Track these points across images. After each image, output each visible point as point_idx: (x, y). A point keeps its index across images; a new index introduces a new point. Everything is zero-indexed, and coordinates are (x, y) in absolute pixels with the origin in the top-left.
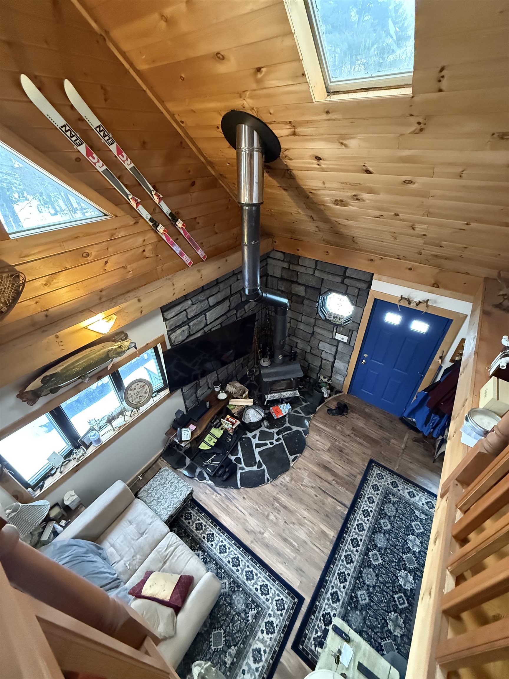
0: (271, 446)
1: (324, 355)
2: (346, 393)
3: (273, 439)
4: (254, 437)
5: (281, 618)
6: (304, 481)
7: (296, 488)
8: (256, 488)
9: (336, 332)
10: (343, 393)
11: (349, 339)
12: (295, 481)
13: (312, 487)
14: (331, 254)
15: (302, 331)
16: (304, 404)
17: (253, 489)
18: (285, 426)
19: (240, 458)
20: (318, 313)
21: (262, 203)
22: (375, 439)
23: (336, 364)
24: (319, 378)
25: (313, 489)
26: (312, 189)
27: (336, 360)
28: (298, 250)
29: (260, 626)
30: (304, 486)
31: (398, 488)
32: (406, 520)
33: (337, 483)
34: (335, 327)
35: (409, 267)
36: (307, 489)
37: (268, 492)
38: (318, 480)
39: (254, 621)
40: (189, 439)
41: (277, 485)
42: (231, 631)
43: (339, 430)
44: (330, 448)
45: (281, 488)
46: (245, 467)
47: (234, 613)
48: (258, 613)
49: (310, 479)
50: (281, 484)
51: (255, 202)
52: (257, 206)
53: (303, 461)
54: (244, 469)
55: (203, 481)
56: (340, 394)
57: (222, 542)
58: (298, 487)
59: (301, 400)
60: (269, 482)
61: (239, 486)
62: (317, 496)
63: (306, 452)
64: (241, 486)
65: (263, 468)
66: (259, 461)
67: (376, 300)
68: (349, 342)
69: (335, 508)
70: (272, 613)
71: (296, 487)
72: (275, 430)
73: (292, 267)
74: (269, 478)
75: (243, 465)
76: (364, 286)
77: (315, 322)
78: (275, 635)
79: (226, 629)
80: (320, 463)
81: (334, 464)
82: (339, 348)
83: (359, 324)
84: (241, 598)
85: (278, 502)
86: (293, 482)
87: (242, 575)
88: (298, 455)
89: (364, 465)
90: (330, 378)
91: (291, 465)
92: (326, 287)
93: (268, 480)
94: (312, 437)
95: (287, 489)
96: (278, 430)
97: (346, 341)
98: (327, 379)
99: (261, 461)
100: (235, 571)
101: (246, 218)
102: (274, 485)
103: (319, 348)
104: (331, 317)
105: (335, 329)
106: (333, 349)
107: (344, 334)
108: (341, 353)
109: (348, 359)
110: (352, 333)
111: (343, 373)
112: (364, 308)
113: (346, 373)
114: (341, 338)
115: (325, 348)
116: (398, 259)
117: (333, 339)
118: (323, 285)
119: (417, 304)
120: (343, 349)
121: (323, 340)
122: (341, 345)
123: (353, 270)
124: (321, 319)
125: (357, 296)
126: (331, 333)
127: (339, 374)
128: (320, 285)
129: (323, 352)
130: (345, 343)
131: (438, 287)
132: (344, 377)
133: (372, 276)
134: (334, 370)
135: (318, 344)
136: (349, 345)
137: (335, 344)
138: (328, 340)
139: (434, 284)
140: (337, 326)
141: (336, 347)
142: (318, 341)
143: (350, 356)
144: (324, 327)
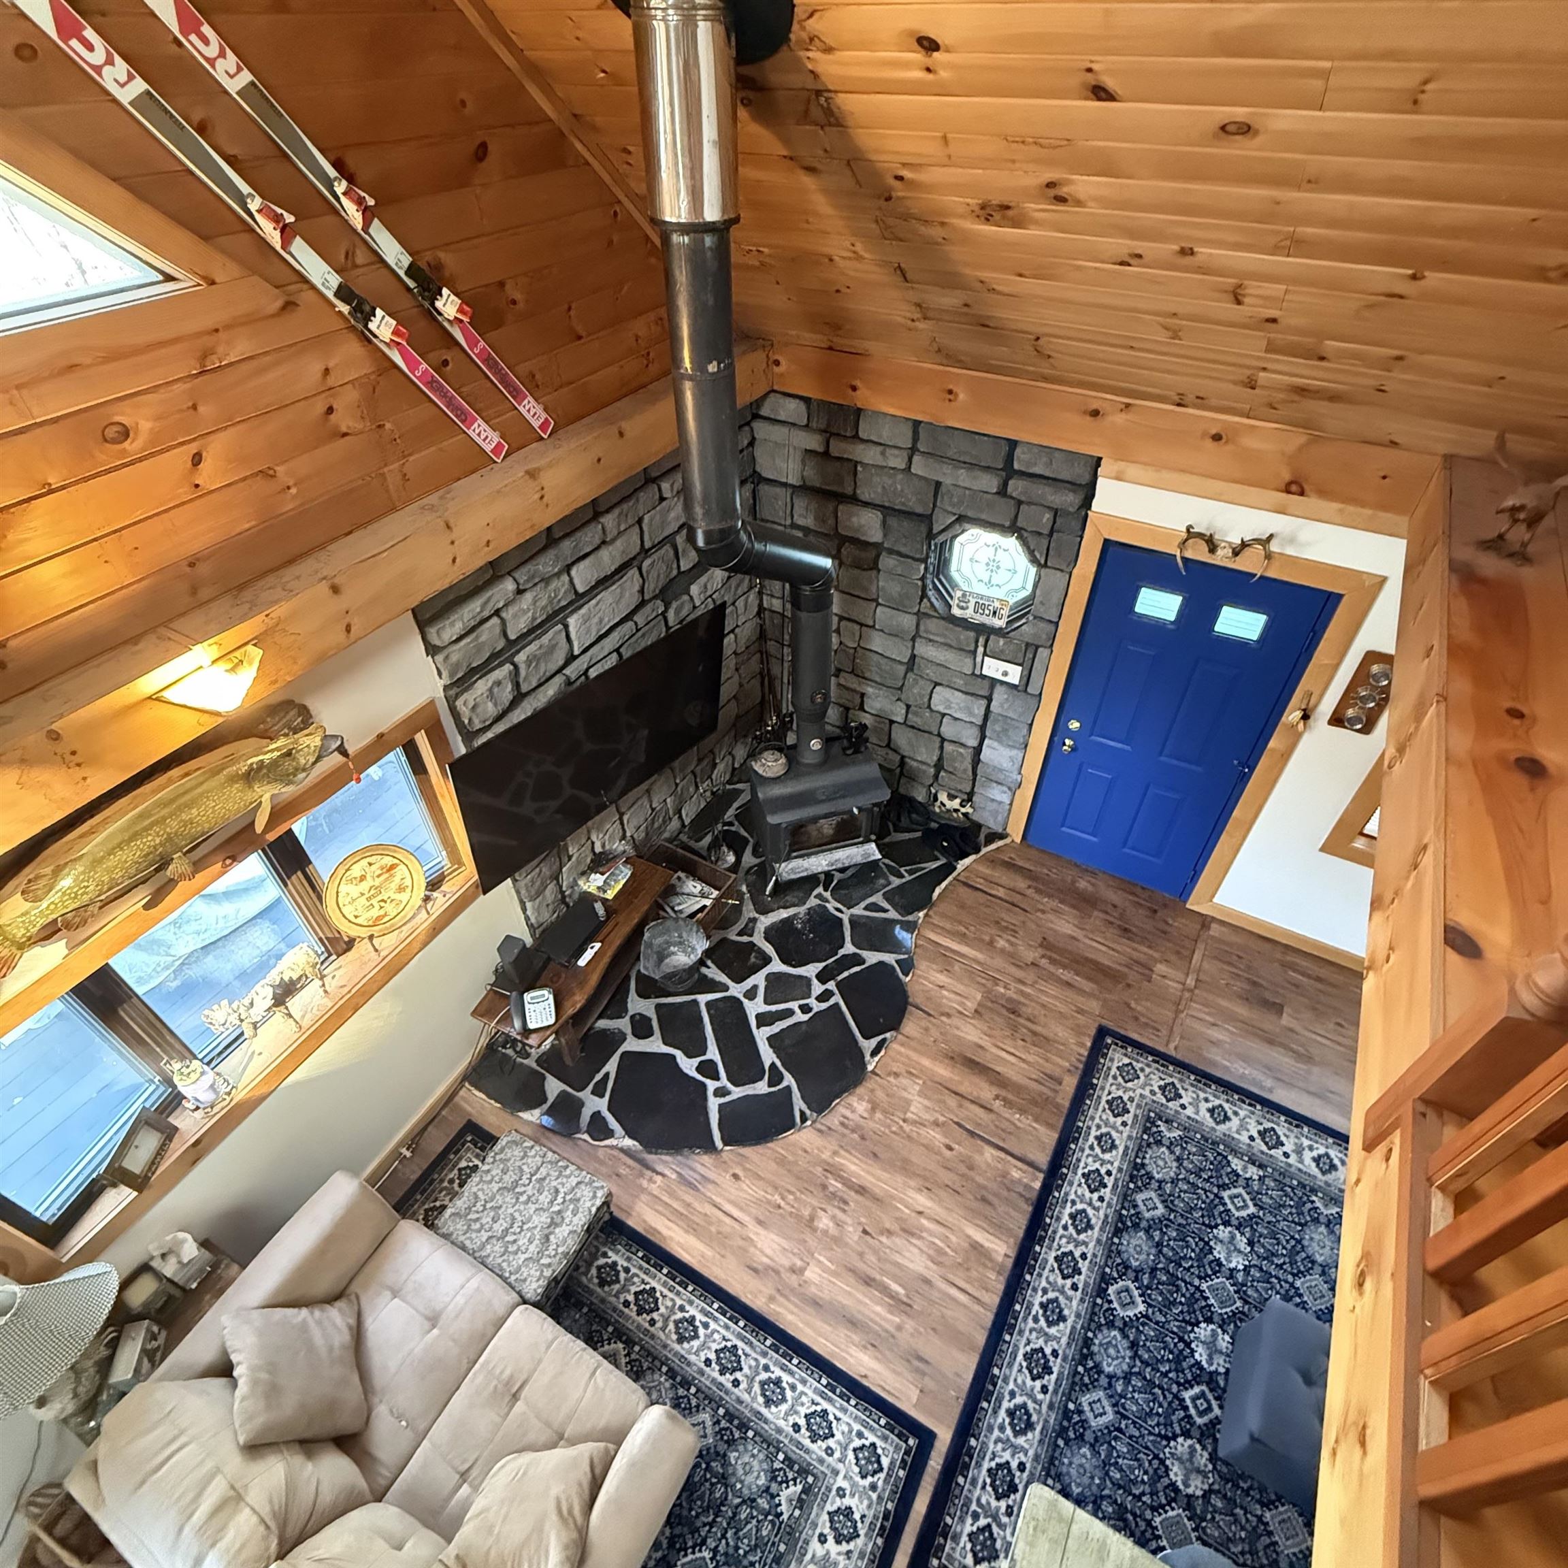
0: (806, 1017)
1: (948, 730)
2: (1018, 840)
3: (809, 997)
4: (751, 994)
5: (874, 1496)
6: (912, 1109)
7: (887, 1131)
8: (769, 1145)
9: (985, 654)
10: (1008, 841)
11: (1026, 673)
12: (885, 1112)
13: (936, 1124)
14: (961, 396)
15: (876, 657)
16: (896, 882)
17: (760, 1149)
18: (842, 952)
19: (711, 1062)
20: (924, 595)
21: (736, 220)
22: (1109, 967)
23: (986, 754)
24: (936, 799)
25: (938, 1129)
26: (904, 165)
27: (987, 741)
28: (854, 389)
29: (815, 1525)
30: (914, 1123)
31: (1182, 1101)
32: (1207, 1186)
33: (1008, 1103)
34: (982, 641)
35: (1214, 432)
36: (923, 1131)
37: (806, 1151)
38: (952, 1101)
39: (797, 1513)
40: (552, 1021)
41: (830, 1129)
42: (731, 1551)
43: (1003, 951)
44: (979, 1005)
45: (844, 1135)
46: (729, 1086)
47: (738, 1501)
48: (806, 1490)
49: (926, 1102)
50: (842, 1124)
51: (712, 213)
52: (721, 230)
53: (903, 1050)
54: (729, 1093)
55: (607, 1142)
56: (1000, 843)
57: (682, 1309)
58: (894, 1129)
59: (885, 870)
60: (809, 1123)
61: (719, 1143)
62: (950, 1148)
63: (911, 1024)
64: (726, 1144)
65: (784, 1084)
66: (773, 1065)
67: (1107, 542)
68: (1024, 682)
69: (1005, 1175)
70: (845, 1485)
71: (889, 1127)
72: (811, 970)
73: (837, 448)
74: (808, 1112)
75: (724, 1081)
76: (1069, 500)
77: (918, 625)
78: (860, 1542)
79: (717, 1547)
80: (953, 1051)
81: (994, 1050)
82: (993, 703)
83: (1057, 624)
84: (753, 1456)
85: (839, 1178)
86: (878, 1115)
87: (749, 1393)
88: (888, 1035)
89: (1082, 1045)
90: (969, 798)
91: (870, 1068)
92: (950, 509)
93: (804, 1119)
94: (925, 978)
95: (863, 1138)
96: (821, 966)
97: (1016, 682)
98: (958, 801)
99: (778, 1063)
100: (729, 1385)
101: (682, 276)
102: (823, 1128)
103: (932, 706)
104: (967, 608)
105: (980, 644)
106: (977, 707)
107: (1009, 659)
108: (1000, 718)
109: (1025, 736)
110: (1033, 654)
111: (1009, 780)
112: (1070, 573)
113: (1017, 779)
114: (1001, 672)
115: (950, 707)
116: (1180, 405)
117: (976, 676)
118: (938, 504)
119: (1237, 551)
120: (1006, 706)
121: (944, 683)
122: (1001, 693)
123: (1036, 449)
124: (936, 614)
125: (1049, 536)
126: (970, 659)
127: (995, 784)
128: (931, 505)
129: (947, 719)
130: (1012, 686)
131: (1301, 494)
132: (1013, 789)
133: (1096, 467)
134: (980, 773)
135: (928, 696)
136: (1024, 691)
137: (983, 693)
138: (959, 682)
139: (1288, 484)
140: (988, 633)
141: (985, 701)
142: (928, 685)
143: (1030, 726)
144: (947, 641)
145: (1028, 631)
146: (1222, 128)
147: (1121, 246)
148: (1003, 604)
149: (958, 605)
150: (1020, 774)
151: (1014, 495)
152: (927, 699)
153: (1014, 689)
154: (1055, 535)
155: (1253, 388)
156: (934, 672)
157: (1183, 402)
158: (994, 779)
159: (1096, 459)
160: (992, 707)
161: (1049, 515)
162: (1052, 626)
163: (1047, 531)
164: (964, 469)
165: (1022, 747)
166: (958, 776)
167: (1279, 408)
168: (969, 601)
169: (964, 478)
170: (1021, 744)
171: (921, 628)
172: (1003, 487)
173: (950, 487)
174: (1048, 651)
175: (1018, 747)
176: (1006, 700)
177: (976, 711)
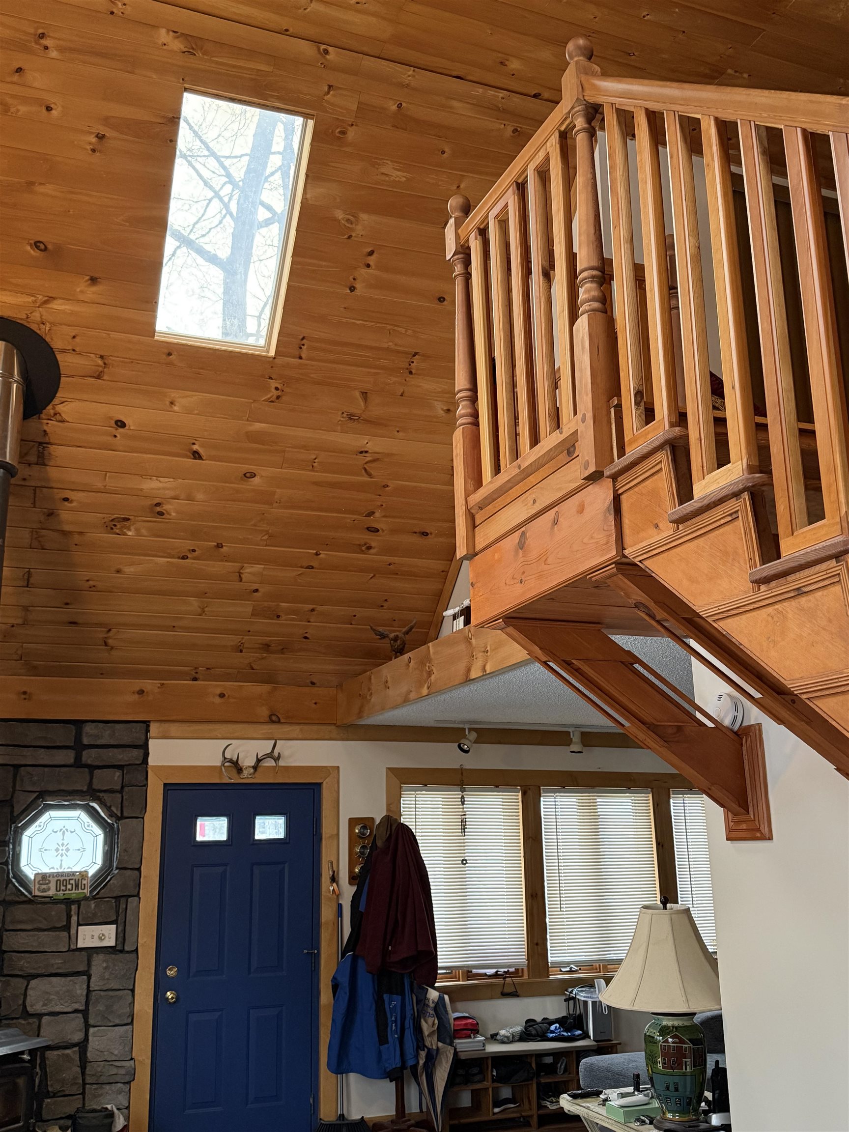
9: (78, 924)
11: (120, 929)
20: (9, 881)
23: (94, 1043)
27: (92, 1030)
34: (74, 908)
35: (219, 692)
67: (166, 786)
68: (120, 940)
82: (93, 979)
83: (139, 870)
92: (30, 789)
97: (112, 943)
103: (29, 1008)
104: (49, 889)
105: (73, 913)
106: (79, 986)
107: (101, 920)
108: (102, 993)
109: (130, 1004)
110: (124, 906)
111: (122, 1071)
112: (143, 818)
113: (131, 1066)
114: (96, 937)
115: (50, 1001)
116: (195, 679)
117: (73, 950)
118: (18, 788)
119: (255, 768)
120: (107, 975)
121: (41, 971)
122: (98, 964)
123: (101, 725)
124: (23, 899)
125: (121, 791)
126: (65, 934)
127: (107, 1087)
128: (11, 790)
129: (45, 1019)
130: (110, 950)
131: (279, 722)
132: (129, 1083)
133: (148, 731)
134: (89, 1080)
135: (22, 997)
136: (122, 951)
137: (82, 968)
138: (57, 963)
139: (270, 716)
140: (78, 902)
141: (85, 977)
142: (21, 983)
143: (133, 991)
144: (35, 926)
145: (116, 882)
146: (245, 475)
147: (186, 544)
148: (83, 875)
149: (39, 890)
150: (132, 1059)
151: (89, 762)
152: (21, 1002)
153: (111, 953)
154: (126, 789)
155: (241, 651)
156: (28, 962)
157: (197, 676)
158: (103, 1079)
159: (147, 724)
160: (92, 984)
161: (118, 773)
162: (136, 872)
163: (118, 787)
164: (42, 750)
165: (129, 1020)
166: (67, 1092)
167: (255, 667)
168: (50, 882)
169: (44, 757)
170: (128, 1017)
171: (8, 919)
172: (78, 758)
173: (29, 769)
174: (136, 898)
175: (126, 1022)
176: (106, 968)
177: (79, 992)
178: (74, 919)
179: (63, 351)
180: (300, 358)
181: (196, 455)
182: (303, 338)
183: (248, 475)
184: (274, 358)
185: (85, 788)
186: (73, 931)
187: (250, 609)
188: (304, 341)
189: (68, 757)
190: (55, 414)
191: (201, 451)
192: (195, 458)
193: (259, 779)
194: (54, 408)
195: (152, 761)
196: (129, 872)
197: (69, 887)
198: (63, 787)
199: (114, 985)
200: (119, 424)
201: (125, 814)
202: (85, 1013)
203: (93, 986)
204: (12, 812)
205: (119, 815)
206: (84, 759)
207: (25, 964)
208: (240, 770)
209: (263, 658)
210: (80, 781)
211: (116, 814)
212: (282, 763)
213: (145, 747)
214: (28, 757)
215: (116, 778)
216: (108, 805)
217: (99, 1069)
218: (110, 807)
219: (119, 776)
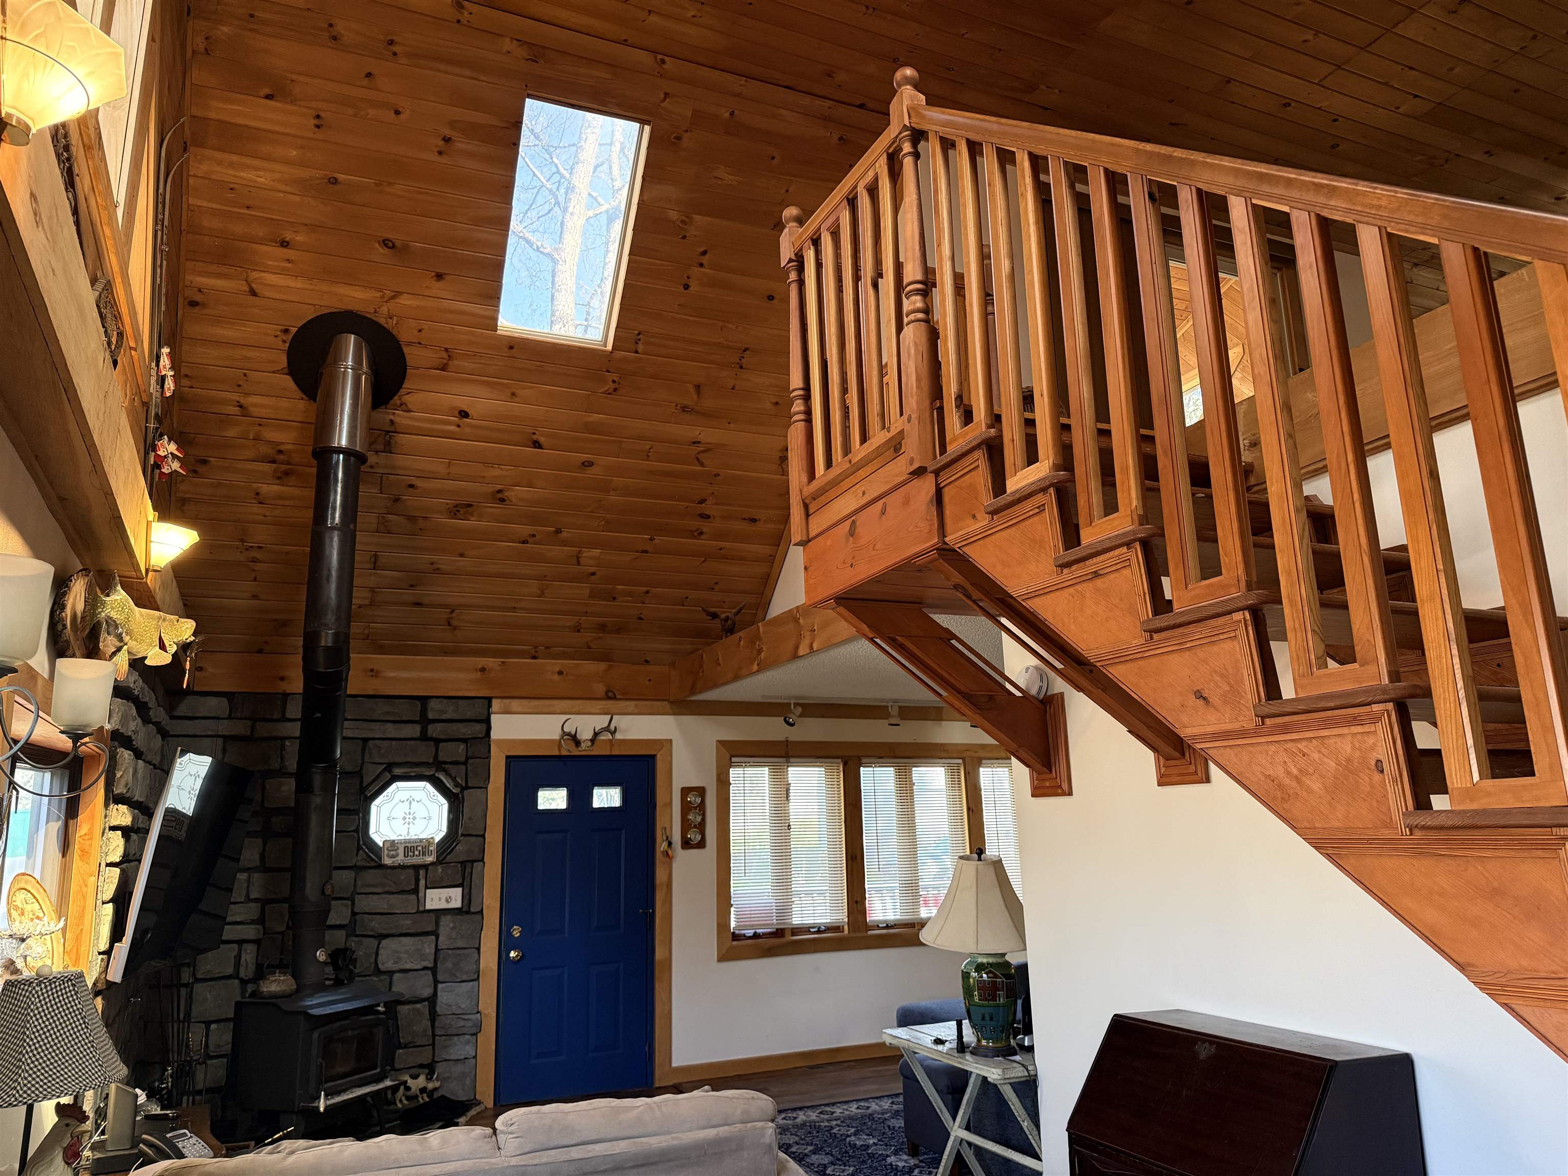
1: (399, 989)
2: (490, 1103)
9: (426, 887)
10: (481, 1107)
11: (466, 891)
20: (360, 847)
23: (442, 1000)
27: (440, 986)
34: (421, 873)
35: (557, 670)
56: (478, 1109)
67: (508, 758)
68: (466, 901)
76: (475, 731)
82: (441, 938)
83: (483, 836)
90: (432, 1070)
92: (378, 760)
97: (459, 905)
98: (422, 1078)
103: (380, 966)
104: (397, 855)
105: (421, 877)
106: (427, 946)
107: (449, 884)
108: (450, 952)
109: (476, 961)
110: (470, 871)
111: (469, 1024)
112: (487, 788)
113: (477, 1019)
114: (443, 899)
115: (400, 959)
116: (534, 658)
117: (421, 912)
118: (366, 760)
119: (593, 741)
120: (454, 935)
121: (391, 932)
122: (446, 923)
123: (445, 701)
124: (373, 864)
125: (465, 763)
126: (413, 897)
127: (456, 1038)
128: (360, 761)
129: (396, 976)
130: (456, 911)
131: (614, 698)
132: (475, 1034)
133: (490, 706)
134: (438, 1032)
135: (374, 956)
136: (468, 912)
137: (430, 928)
138: (406, 924)
139: (607, 692)
140: (425, 867)
141: (433, 937)
142: (374, 942)
143: (478, 949)
144: (386, 889)
145: (461, 850)
146: (583, 464)
147: (525, 530)
148: (429, 841)
149: (388, 856)
150: (478, 1012)
151: (434, 736)
152: (373, 960)
153: (458, 914)
154: (470, 761)
155: (579, 631)
156: (379, 923)
157: (537, 655)
158: (454, 1031)
159: (489, 700)
160: (439, 943)
161: (462, 746)
162: (481, 839)
163: (463, 759)
164: (390, 724)
165: (476, 976)
166: (418, 1044)
167: (592, 646)
168: (398, 849)
169: (391, 731)
170: (475, 973)
171: (359, 883)
172: (424, 731)
173: (377, 742)
174: (481, 863)
175: (472, 978)
176: (453, 928)
177: (427, 951)
178: (422, 883)
179: (410, 344)
180: (637, 352)
181: (537, 444)
182: (639, 334)
183: (586, 464)
184: (612, 352)
185: (431, 761)
186: (421, 894)
187: (587, 591)
188: (640, 336)
189: (414, 731)
190: (401, 405)
191: (542, 440)
192: (535, 447)
193: (596, 751)
194: (400, 399)
195: (494, 735)
196: (473, 839)
197: (417, 853)
198: (410, 760)
199: (460, 944)
200: (463, 414)
201: (470, 785)
202: (434, 970)
203: (440, 946)
204: (361, 783)
205: (464, 785)
206: (430, 733)
207: (377, 925)
208: (578, 743)
209: (600, 638)
210: (425, 752)
211: (461, 785)
212: (618, 736)
213: (487, 722)
214: (377, 731)
215: (460, 751)
216: (453, 776)
217: (448, 1022)
218: (455, 778)
219: (463, 749)
